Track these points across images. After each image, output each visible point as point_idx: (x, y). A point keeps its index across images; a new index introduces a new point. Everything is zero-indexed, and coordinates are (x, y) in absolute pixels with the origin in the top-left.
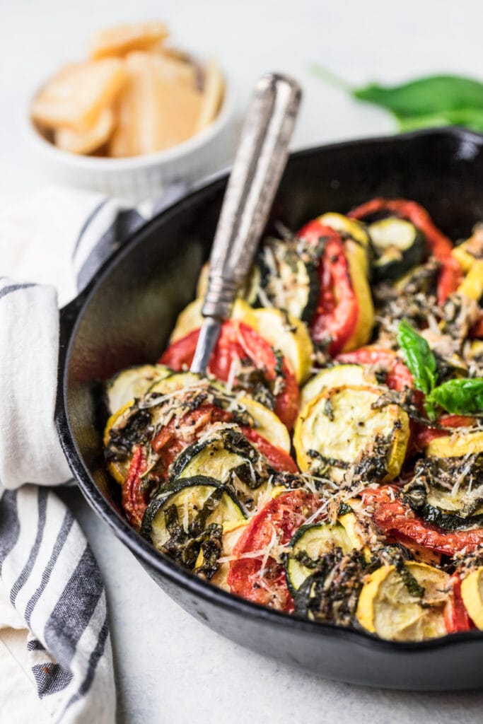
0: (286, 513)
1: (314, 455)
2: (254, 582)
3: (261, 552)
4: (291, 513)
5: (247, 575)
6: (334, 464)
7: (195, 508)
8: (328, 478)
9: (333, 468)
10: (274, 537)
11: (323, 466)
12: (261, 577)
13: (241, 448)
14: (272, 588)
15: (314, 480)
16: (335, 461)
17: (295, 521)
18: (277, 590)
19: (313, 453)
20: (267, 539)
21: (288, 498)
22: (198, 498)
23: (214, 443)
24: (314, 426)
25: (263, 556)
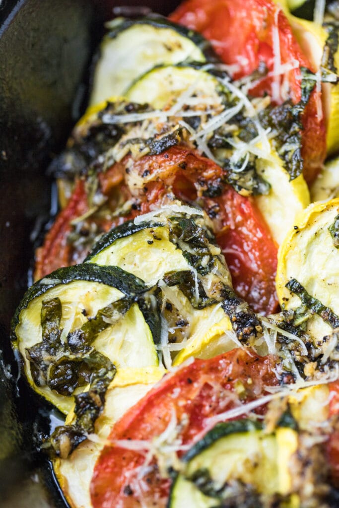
0: (207, 386)
1: (296, 289)
2: (126, 484)
3: (145, 444)
4: (217, 387)
5: (121, 467)
6: (319, 312)
7: (85, 313)
8: (301, 334)
9: (316, 316)
10: (173, 425)
11: (302, 311)
12: (140, 477)
13: (192, 248)
14: (148, 499)
15: (279, 335)
16: (324, 308)
17: (218, 402)
18: (155, 504)
19: (296, 286)
20: (161, 426)
21: (221, 362)
22: (93, 299)
23: (155, 229)
24: (310, 244)
25: (147, 451)
